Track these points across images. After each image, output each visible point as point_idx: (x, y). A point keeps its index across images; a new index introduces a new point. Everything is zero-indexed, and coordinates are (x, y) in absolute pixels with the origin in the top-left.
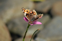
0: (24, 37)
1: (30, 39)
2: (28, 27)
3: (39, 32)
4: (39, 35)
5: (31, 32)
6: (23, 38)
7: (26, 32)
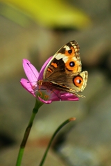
0: (23, 144)
1: (43, 151)
2: (35, 111)
3: (72, 127)
4: (70, 136)
5: (45, 128)
6: (19, 148)
7: (30, 126)
